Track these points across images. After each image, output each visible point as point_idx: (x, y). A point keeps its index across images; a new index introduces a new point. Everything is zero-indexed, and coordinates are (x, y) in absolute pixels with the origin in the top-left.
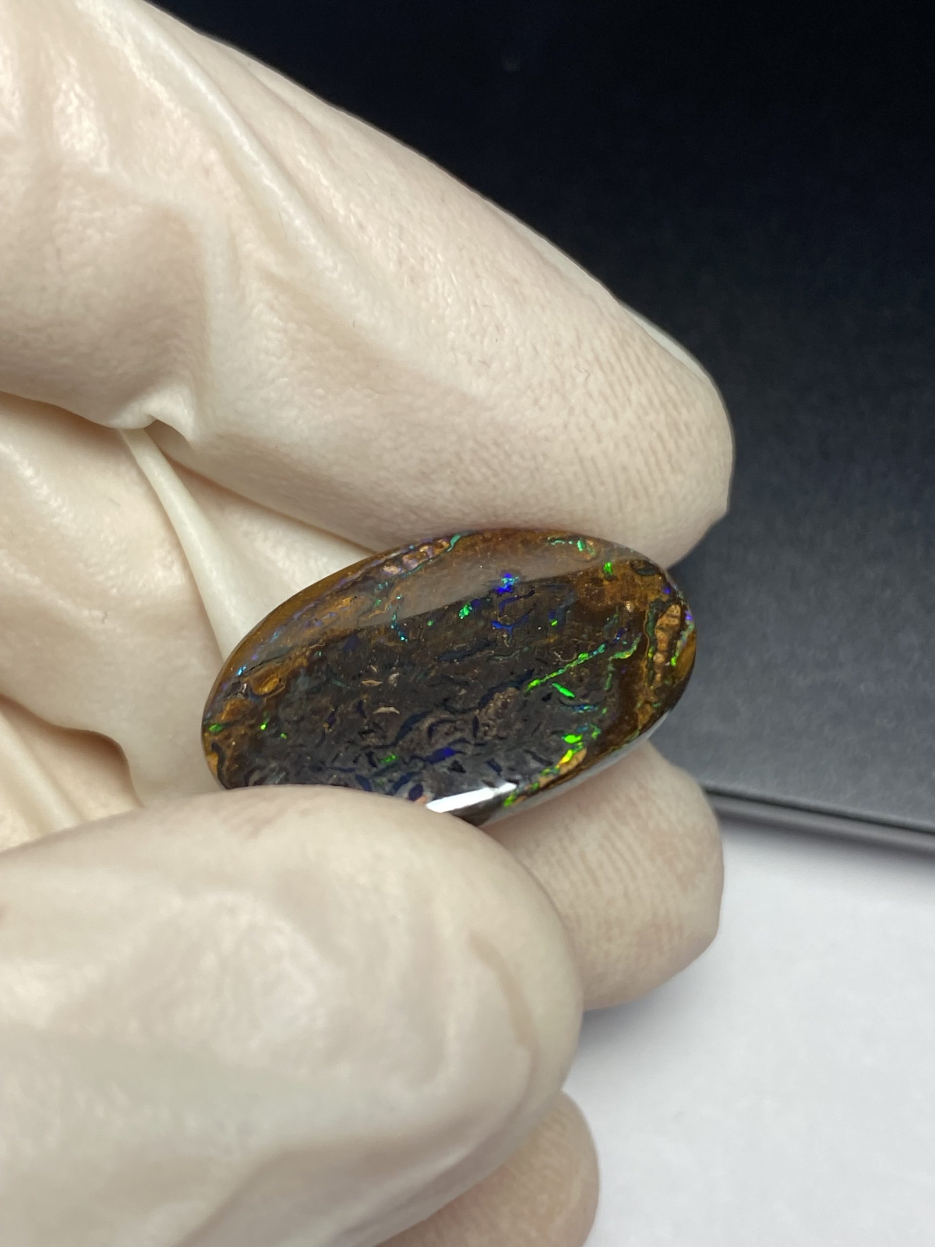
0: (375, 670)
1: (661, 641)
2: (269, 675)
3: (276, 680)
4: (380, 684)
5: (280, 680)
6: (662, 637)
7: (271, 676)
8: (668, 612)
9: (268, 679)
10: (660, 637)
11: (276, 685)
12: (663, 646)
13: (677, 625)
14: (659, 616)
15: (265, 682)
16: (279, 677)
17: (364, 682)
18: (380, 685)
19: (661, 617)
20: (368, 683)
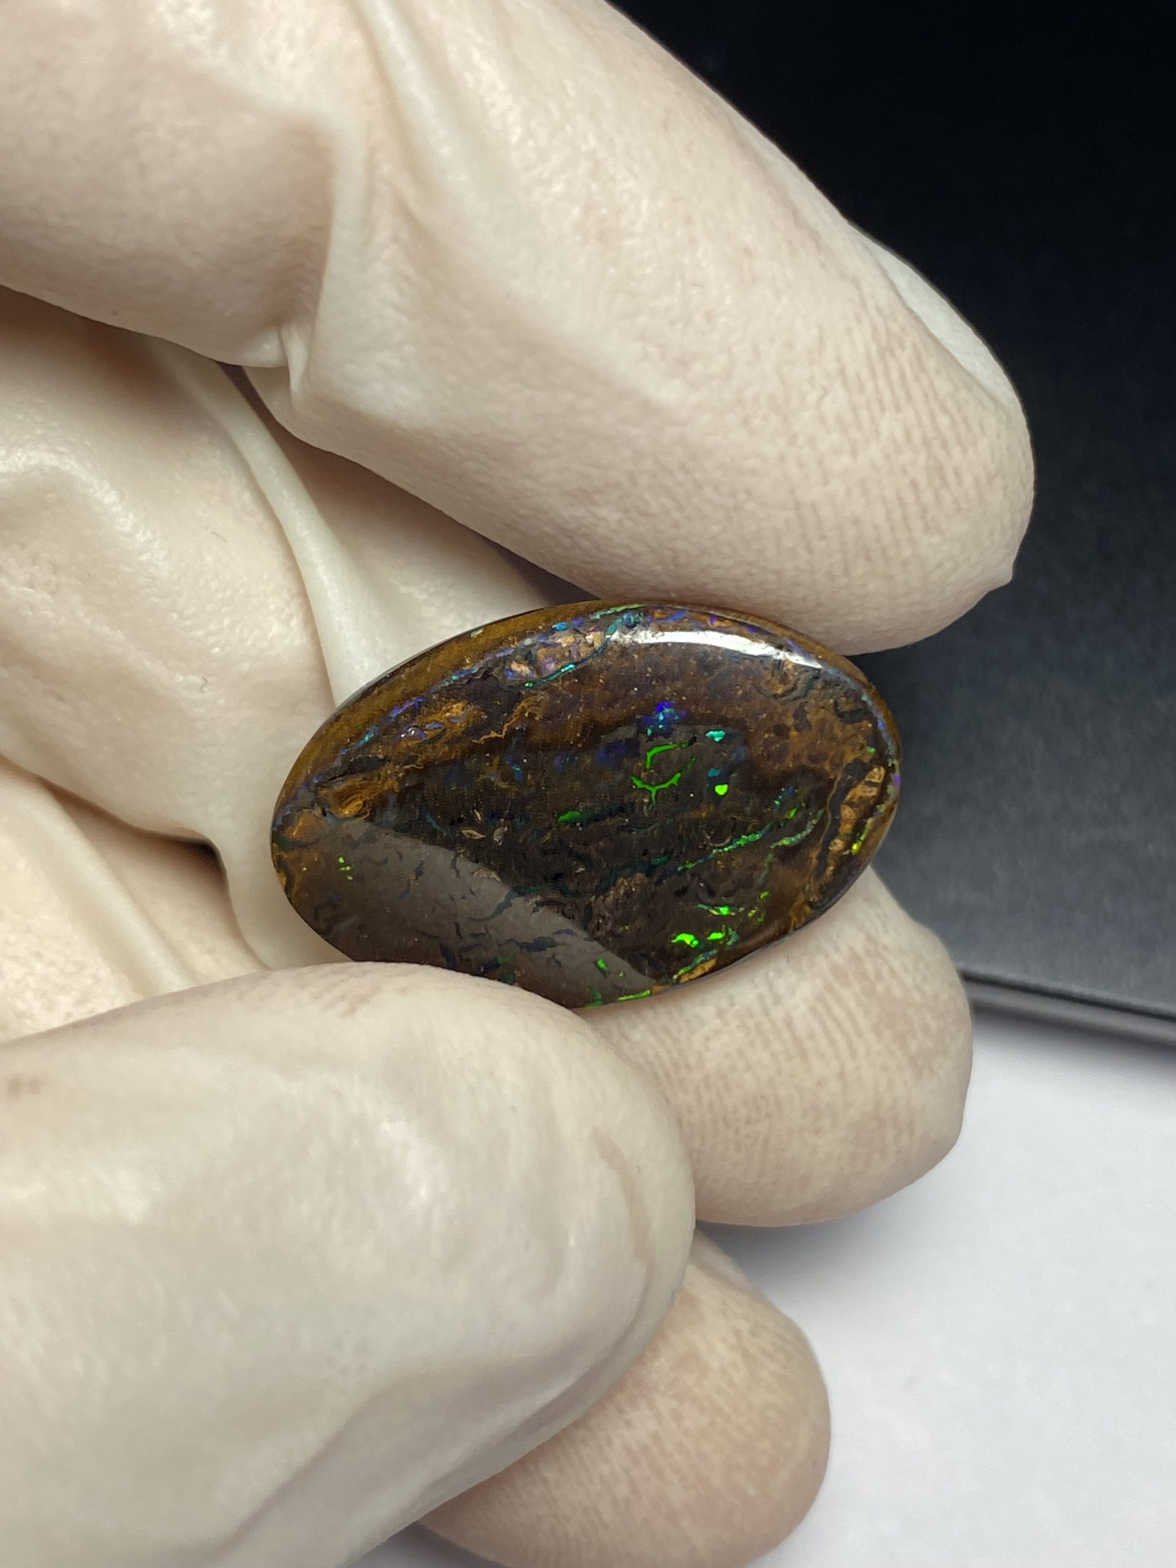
0: (480, 819)
1: (846, 821)
2: (353, 794)
3: (360, 802)
4: (483, 838)
5: (364, 803)
6: (848, 815)
7: (354, 797)
8: (867, 779)
9: (350, 799)
10: (846, 815)
11: (359, 808)
12: (847, 828)
13: (874, 797)
14: (853, 785)
15: (346, 802)
16: (364, 799)
17: (464, 832)
18: (481, 840)
19: (856, 786)
20: (468, 834)
